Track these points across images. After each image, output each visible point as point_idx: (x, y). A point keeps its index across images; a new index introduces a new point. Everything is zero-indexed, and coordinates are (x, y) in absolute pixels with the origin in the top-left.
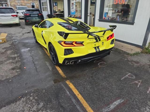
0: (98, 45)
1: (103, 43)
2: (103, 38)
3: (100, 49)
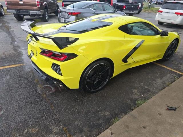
1: (37, 52)
2: (33, 44)
3: (33, 57)
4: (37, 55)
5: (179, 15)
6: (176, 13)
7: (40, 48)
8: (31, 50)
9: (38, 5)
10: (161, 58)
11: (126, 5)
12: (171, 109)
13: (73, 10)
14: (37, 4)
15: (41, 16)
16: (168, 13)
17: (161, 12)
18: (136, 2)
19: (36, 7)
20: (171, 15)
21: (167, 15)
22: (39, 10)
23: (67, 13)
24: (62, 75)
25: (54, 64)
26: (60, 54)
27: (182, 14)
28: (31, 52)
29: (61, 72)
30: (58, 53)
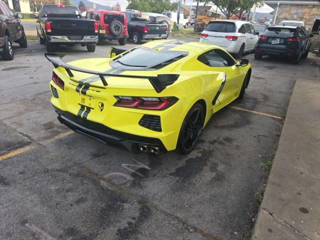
0: (90, 104)
2: (97, 91)
3: (89, 114)
4: (102, 110)
5: (231, 39)
6: (227, 37)
7: (115, 96)
8: (79, 104)
11: (147, 26)
16: (216, 37)
17: (207, 36)
21: (216, 40)
24: (160, 130)
25: (145, 116)
26: (158, 100)
27: (235, 38)
28: (80, 107)
29: (161, 127)
30: (154, 99)
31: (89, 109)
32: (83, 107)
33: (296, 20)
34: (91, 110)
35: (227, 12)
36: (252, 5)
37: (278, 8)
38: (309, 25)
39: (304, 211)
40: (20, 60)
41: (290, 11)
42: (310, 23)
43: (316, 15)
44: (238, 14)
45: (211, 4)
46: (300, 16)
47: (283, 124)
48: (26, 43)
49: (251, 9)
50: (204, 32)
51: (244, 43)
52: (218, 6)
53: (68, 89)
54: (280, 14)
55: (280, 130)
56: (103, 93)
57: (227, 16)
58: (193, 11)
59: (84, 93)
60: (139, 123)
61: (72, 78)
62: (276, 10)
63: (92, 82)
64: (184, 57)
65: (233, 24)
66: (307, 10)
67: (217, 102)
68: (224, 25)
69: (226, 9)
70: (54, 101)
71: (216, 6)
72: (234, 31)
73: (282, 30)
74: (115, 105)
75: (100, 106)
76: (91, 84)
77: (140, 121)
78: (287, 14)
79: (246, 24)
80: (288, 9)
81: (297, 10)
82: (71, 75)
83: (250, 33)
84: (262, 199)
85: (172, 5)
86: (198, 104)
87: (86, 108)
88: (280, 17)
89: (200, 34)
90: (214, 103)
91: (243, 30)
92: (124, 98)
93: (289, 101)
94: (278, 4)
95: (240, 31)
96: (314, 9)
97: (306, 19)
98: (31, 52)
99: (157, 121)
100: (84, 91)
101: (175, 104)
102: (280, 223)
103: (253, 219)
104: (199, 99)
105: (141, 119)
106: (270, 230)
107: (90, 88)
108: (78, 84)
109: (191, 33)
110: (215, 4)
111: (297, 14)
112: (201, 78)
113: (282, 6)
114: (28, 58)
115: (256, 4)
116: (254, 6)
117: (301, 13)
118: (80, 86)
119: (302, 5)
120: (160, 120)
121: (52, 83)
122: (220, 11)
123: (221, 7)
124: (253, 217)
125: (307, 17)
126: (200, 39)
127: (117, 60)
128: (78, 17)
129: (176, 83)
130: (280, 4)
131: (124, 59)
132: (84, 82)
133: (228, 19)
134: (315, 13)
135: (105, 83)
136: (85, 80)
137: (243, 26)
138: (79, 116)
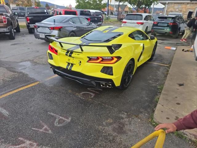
0: (73, 62)
1: (80, 62)
2: (78, 55)
3: (73, 67)
4: (80, 65)
5: (140, 24)
6: (137, 23)
7: (88, 57)
8: (67, 62)
9: (5, 22)
10: (149, 58)
11: (90, 18)
12: (181, 85)
13: (54, 24)
14: (3, 20)
15: (9, 34)
16: (131, 23)
17: (125, 22)
18: (97, 14)
19: (3, 24)
20: (133, 25)
22: (6, 27)
23: (48, 28)
24: (112, 75)
25: (104, 67)
26: (111, 58)
27: (142, 24)
28: (67, 64)
29: (113, 73)
30: (109, 58)
31: (72, 65)
32: (69, 64)
33: (177, 12)
34: (74, 65)
35: (137, 8)
36: (152, 3)
37: (167, 5)
38: (185, 15)
39: (178, 104)
40: (19, 39)
41: (174, 7)
42: (186, 13)
43: (189, 9)
44: (143, 9)
45: (126, 3)
46: (180, 10)
47: (169, 68)
48: (19, 29)
49: (151, 6)
50: (124, 20)
51: (147, 27)
52: (131, 4)
53: (60, 54)
54: (168, 8)
55: (168, 71)
56: (81, 56)
57: (137, 10)
58: (116, 8)
59: (70, 56)
60: (101, 71)
61: (62, 48)
62: (165, 6)
63: (74, 50)
64: (121, 35)
65: (141, 15)
66: (184, 6)
67: (140, 60)
68: (136, 16)
69: (136, 6)
70: (50, 61)
71: (130, 5)
72: (141, 19)
73: (168, 18)
74: (88, 62)
75: (79, 63)
76: (74, 51)
77: (101, 70)
78: (172, 9)
79: (148, 15)
80: (173, 5)
81: (178, 6)
82: (62, 46)
83: (151, 20)
84: (158, 101)
85: (103, 4)
86: (131, 61)
87: (70, 64)
88: (169, 10)
89: (122, 22)
90: (138, 60)
91: (147, 18)
92: (92, 58)
93: (173, 57)
94: (167, 3)
95: (145, 19)
96: (188, 5)
97: (183, 11)
98: (24, 35)
99: (111, 69)
100: (70, 55)
101: (120, 60)
102: (167, 109)
103: (154, 109)
104: (131, 58)
105: (102, 69)
106: (162, 112)
107: (74, 53)
108: (66, 51)
109: (116, 21)
110: (129, 3)
111: (178, 8)
112: (132, 46)
113: (169, 4)
114: (23, 38)
115: (154, 3)
116: (153, 4)
117: (181, 8)
118: (68, 52)
119: (181, 3)
120: (112, 69)
121: (49, 51)
122: (133, 7)
123: (133, 5)
124: (154, 108)
125: (184, 10)
126: (121, 24)
127: (84, 38)
128: (46, 13)
129: (120, 49)
130: (168, 3)
131: (87, 37)
132: (70, 50)
133: (138, 12)
134: (189, 7)
135: (82, 50)
136: (70, 49)
137: (146, 16)
138: (67, 69)
